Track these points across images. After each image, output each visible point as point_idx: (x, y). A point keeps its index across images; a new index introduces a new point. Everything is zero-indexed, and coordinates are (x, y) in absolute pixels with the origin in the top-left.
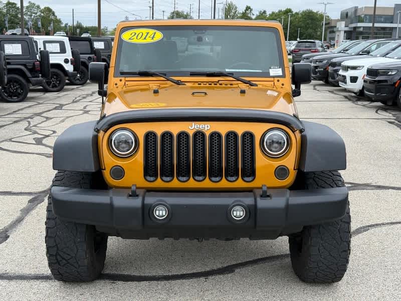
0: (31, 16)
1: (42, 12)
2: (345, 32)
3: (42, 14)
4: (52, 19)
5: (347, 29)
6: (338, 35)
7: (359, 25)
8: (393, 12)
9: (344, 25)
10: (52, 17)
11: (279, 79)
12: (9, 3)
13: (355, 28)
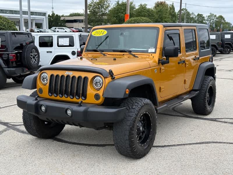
0: (210, 21)
1: (217, 19)
3: (217, 20)
4: (222, 23)
10: (223, 21)
11: (152, 54)
12: (198, 15)
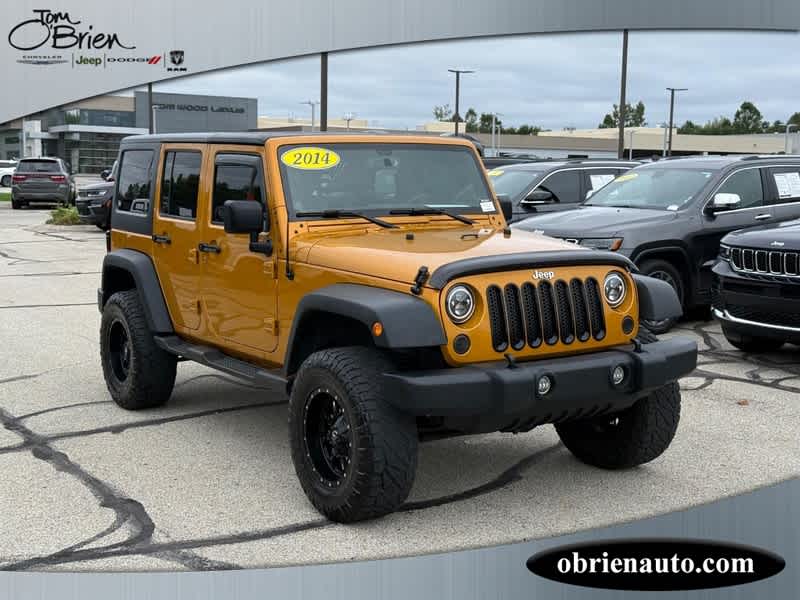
2: (43, 141)
5: (46, 135)
6: (30, 148)
7: (72, 128)
8: (133, 106)
9: (40, 129)
13: (62, 134)
